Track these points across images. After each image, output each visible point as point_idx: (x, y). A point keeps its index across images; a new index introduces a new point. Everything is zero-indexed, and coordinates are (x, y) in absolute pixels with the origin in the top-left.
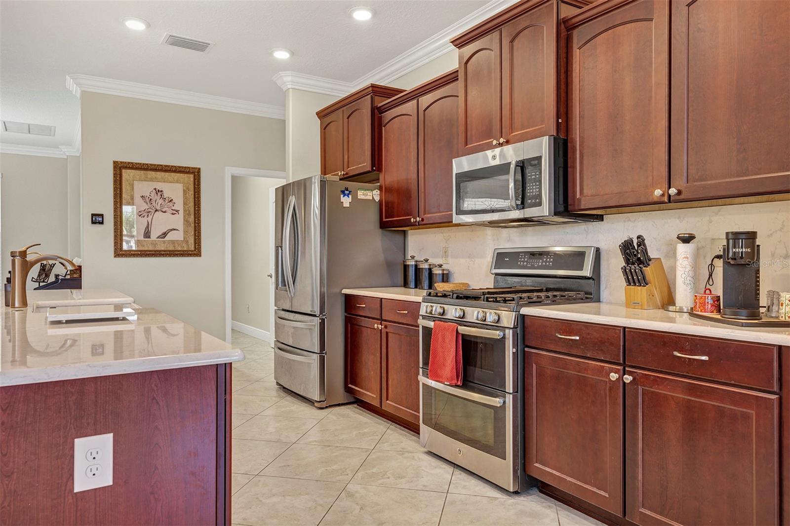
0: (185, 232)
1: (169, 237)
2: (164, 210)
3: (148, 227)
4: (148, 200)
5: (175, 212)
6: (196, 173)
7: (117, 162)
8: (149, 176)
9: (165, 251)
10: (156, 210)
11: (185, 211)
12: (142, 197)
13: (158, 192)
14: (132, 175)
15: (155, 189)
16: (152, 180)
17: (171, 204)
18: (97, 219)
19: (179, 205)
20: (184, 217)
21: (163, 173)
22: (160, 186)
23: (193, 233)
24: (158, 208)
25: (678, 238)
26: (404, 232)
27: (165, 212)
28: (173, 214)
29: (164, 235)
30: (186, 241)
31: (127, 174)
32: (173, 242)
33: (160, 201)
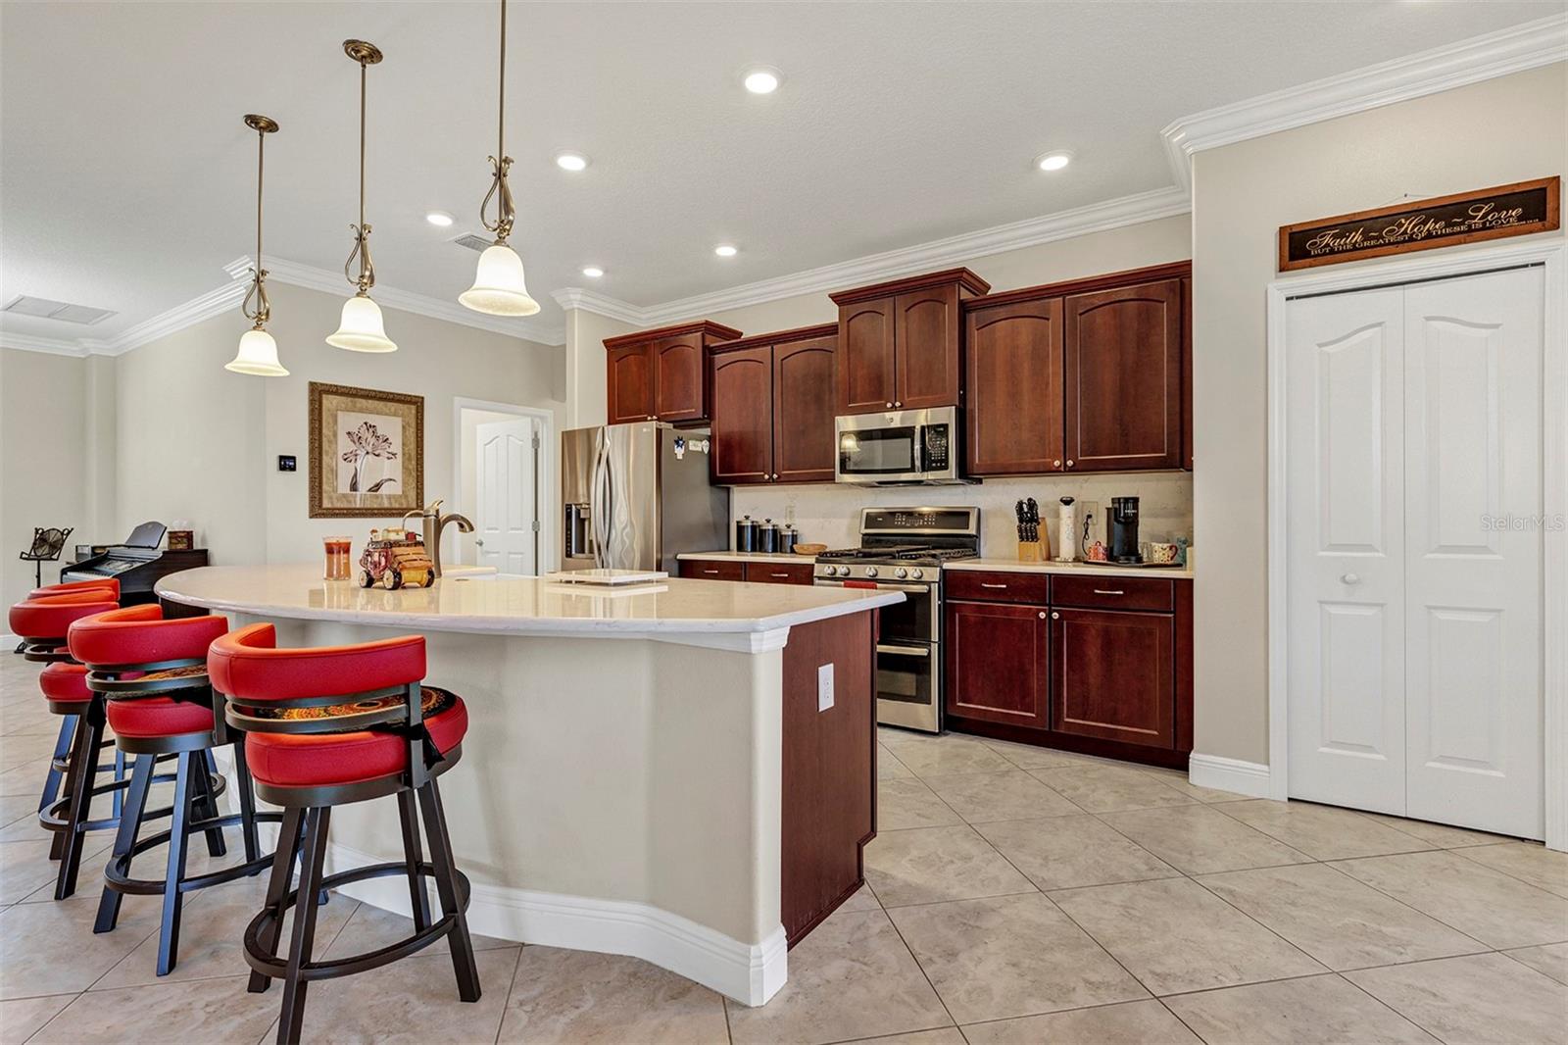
0: (405, 483)
1: (384, 490)
2: (376, 453)
3: (355, 475)
4: (356, 439)
5: (391, 456)
6: (418, 403)
7: (315, 383)
8: (358, 405)
9: (378, 509)
10: (368, 453)
11: (404, 454)
12: (349, 433)
13: (370, 427)
14: (334, 402)
15: (366, 423)
16: (361, 411)
17: (386, 445)
18: (287, 463)
19: (396, 447)
20: (403, 463)
21: (376, 402)
22: (372, 419)
23: (414, 485)
24: (370, 451)
25: (1061, 500)
26: (728, 489)
27: (378, 455)
28: (389, 458)
29: (378, 486)
30: (405, 494)
31: (329, 401)
32: (389, 497)
33: (373, 440)
